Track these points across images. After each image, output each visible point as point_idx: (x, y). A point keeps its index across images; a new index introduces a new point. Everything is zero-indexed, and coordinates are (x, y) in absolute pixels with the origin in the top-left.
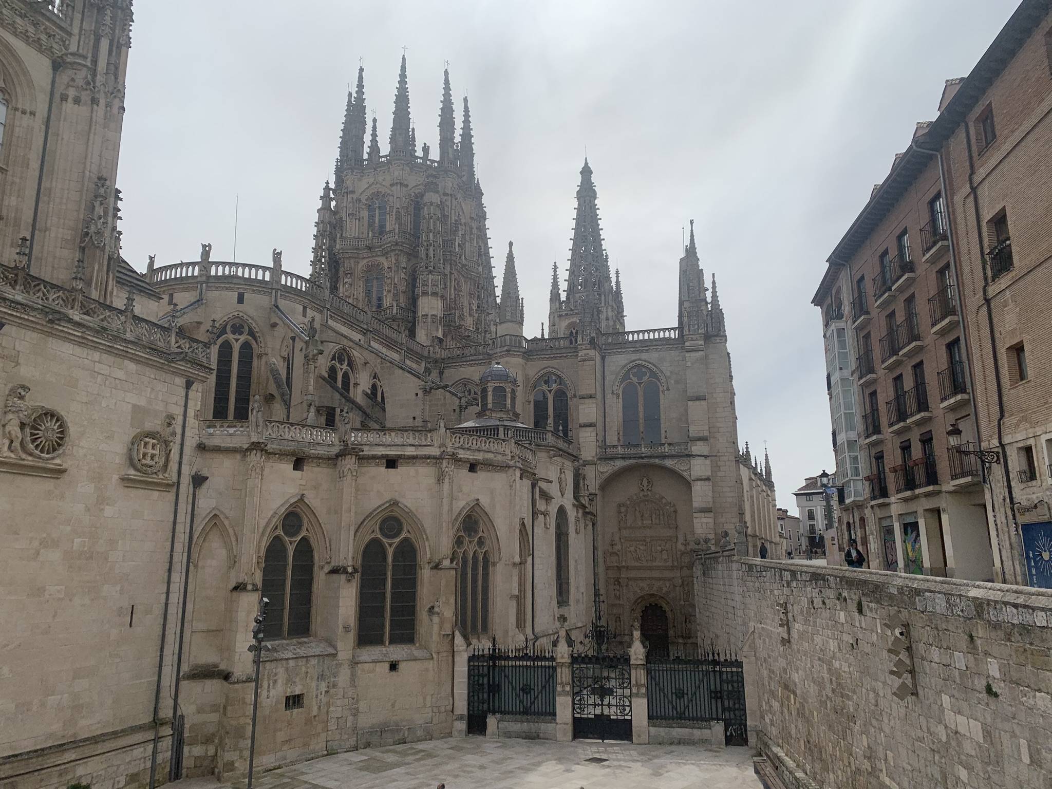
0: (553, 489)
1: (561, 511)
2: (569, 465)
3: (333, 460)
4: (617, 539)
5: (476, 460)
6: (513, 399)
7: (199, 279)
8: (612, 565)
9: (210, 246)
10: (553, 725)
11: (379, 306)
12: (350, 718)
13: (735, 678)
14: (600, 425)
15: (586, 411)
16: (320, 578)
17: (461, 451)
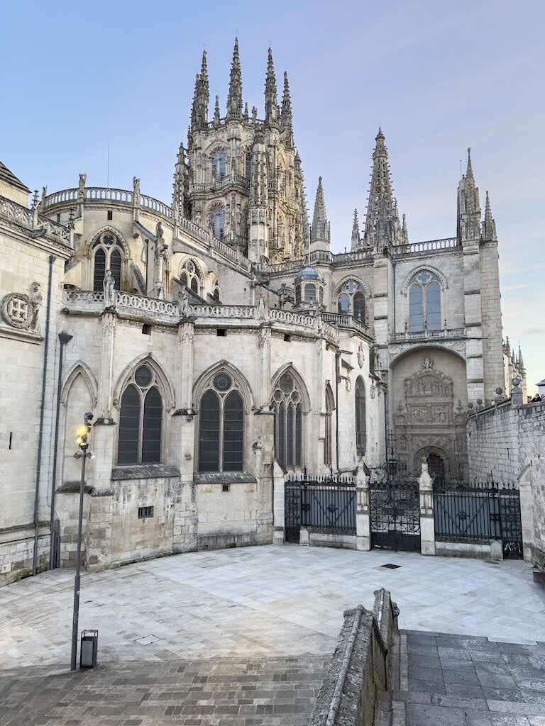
0: (353, 361)
1: (360, 380)
2: (366, 345)
3: (174, 328)
4: (403, 404)
5: (290, 331)
6: (321, 294)
7: (78, 201)
8: (399, 424)
9: (85, 175)
10: (354, 537)
11: (222, 235)
12: (192, 526)
13: (512, 504)
14: (390, 319)
15: (380, 307)
16: (167, 418)
17: (277, 324)
